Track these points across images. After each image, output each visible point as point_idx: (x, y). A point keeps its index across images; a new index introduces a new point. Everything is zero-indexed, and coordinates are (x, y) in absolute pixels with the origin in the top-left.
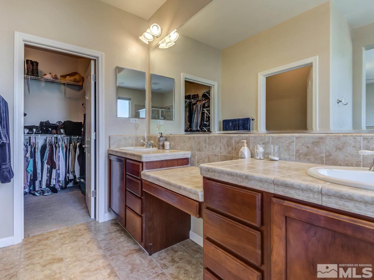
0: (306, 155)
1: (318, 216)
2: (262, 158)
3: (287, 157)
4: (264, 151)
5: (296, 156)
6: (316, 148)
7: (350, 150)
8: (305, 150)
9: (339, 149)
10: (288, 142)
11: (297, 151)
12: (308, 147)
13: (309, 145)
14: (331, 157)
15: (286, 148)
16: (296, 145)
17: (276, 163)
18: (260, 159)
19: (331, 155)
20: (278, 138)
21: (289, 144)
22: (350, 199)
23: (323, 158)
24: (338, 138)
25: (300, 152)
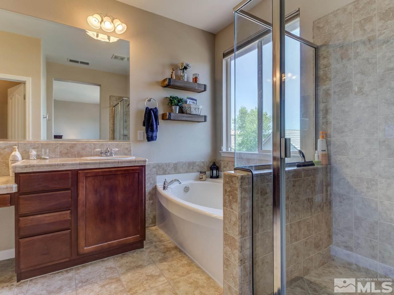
0: (66, 154)
1: (98, 172)
2: (36, 159)
3: (53, 156)
4: (37, 153)
5: (60, 155)
6: (72, 150)
7: (88, 149)
8: (66, 151)
9: (83, 149)
10: (54, 147)
11: (61, 152)
12: (67, 149)
13: (68, 148)
14: (80, 154)
15: (53, 151)
16: (60, 149)
17: (48, 161)
18: (34, 159)
19: (80, 153)
20: (47, 144)
21: (55, 148)
22: (109, 163)
23: (75, 154)
24: (83, 144)
25: (63, 152)
